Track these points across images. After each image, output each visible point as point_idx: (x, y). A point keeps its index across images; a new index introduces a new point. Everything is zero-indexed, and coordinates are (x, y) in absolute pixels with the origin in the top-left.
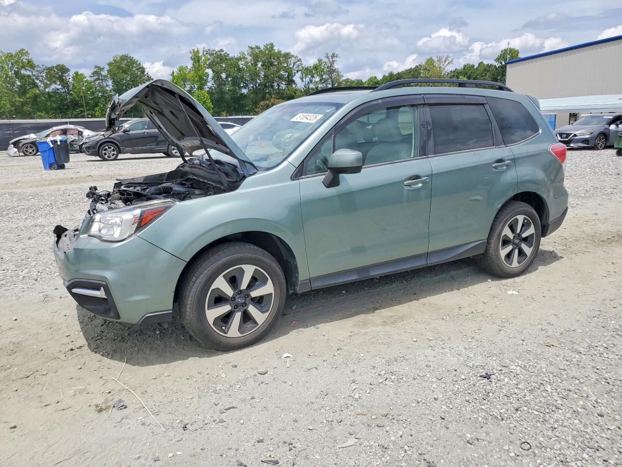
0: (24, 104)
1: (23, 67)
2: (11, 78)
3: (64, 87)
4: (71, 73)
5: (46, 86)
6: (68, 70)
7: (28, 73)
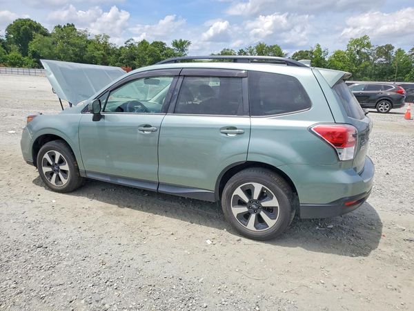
0: (357, 71)
1: (363, 47)
2: (354, 54)
3: (387, 60)
4: (395, 49)
5: (375, 59)
6: (393, 48)
7: (366, 51)
